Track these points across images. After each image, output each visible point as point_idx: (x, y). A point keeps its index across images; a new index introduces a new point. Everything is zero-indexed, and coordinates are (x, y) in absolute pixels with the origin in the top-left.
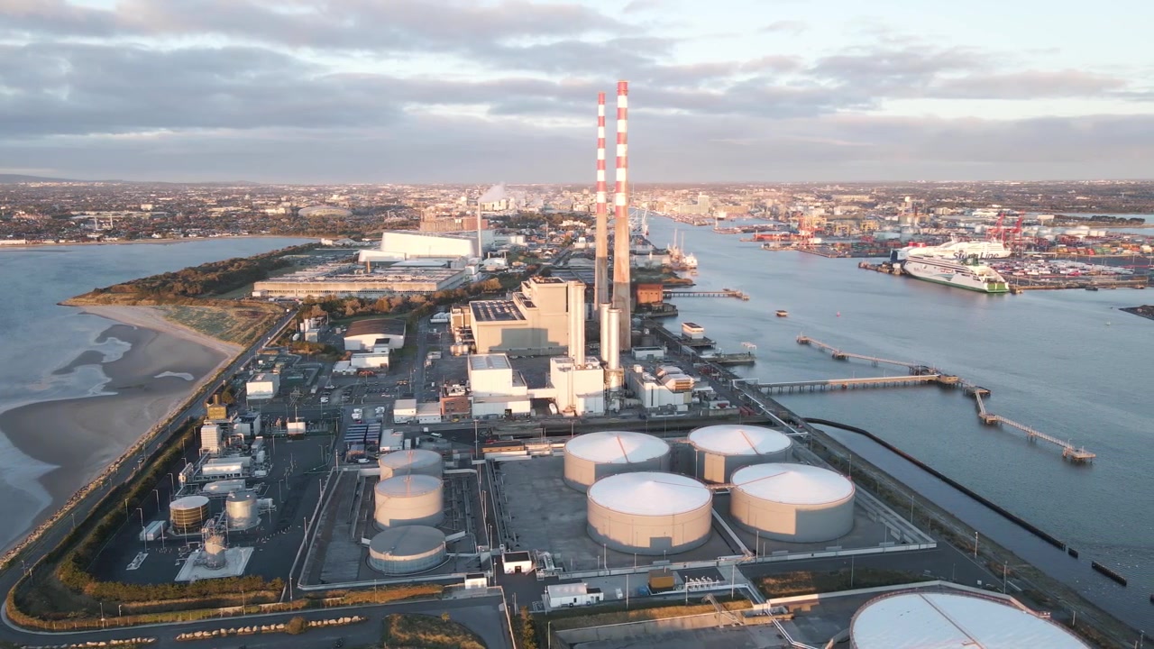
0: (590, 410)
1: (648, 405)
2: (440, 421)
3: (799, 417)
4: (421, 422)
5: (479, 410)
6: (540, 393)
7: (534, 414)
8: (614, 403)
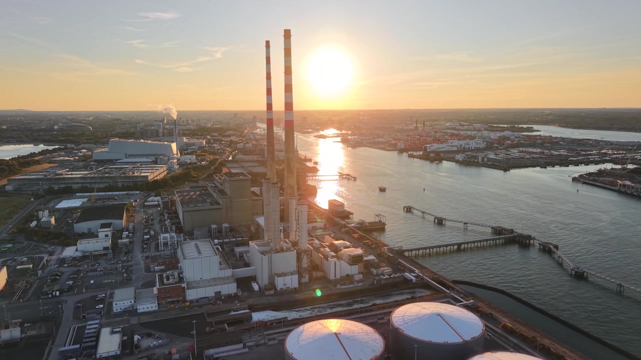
0: (288, 286)
1: (332, 277)
2: (157, 308)
3: (448, 280)
4: (139, 311)
5: (192, 295)
6: (242, 272)
7: (240, 294)
8: (305, 277)
